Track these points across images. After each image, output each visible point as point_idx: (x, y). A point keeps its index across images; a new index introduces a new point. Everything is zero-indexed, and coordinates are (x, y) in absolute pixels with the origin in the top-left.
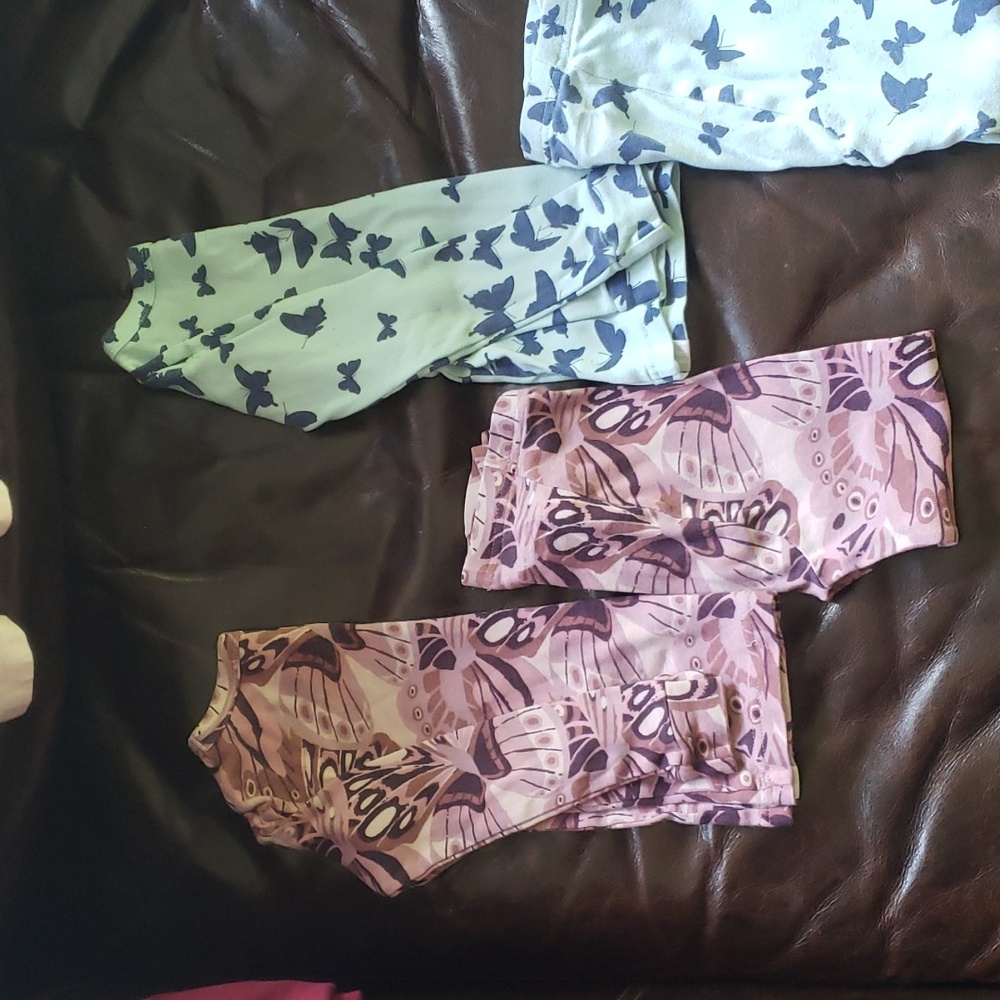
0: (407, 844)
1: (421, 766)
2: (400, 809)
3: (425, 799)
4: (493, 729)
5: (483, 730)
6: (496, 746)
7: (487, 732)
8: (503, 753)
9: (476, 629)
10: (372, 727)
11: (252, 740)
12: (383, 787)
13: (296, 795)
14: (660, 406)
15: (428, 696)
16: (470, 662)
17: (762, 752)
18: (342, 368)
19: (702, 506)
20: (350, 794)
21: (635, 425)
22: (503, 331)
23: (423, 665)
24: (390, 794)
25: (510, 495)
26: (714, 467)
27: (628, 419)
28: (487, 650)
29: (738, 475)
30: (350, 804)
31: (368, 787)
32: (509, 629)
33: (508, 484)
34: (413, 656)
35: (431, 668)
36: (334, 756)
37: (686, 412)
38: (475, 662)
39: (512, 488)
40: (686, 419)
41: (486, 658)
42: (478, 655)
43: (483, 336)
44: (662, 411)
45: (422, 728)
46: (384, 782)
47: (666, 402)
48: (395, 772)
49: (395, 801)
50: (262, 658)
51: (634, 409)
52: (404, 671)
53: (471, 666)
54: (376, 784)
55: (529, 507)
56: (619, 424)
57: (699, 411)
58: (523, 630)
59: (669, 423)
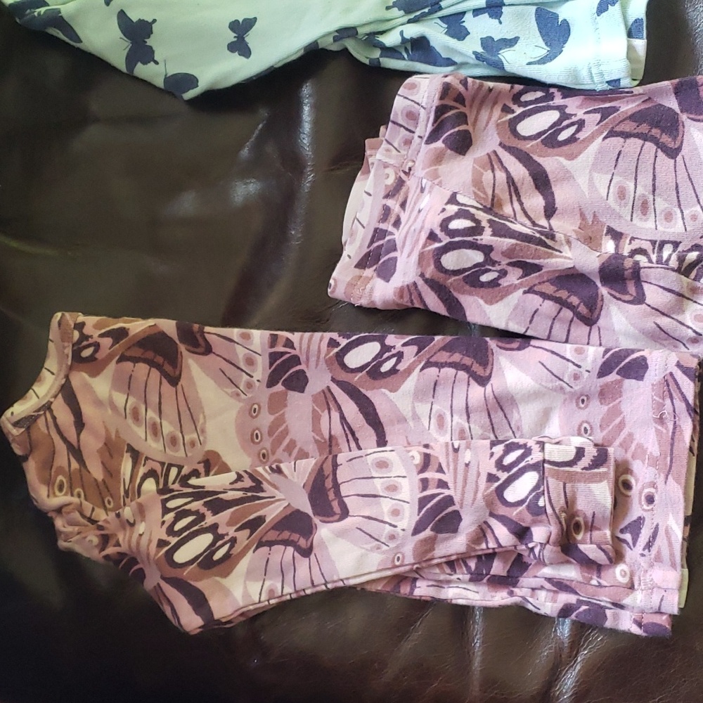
0: (218, 579)
1: (249, 494)
2: (218, 537)
3: (247, 532)
4: (335, 466)
5: (324, 466)
6: (336, 486)
7: (328, 469)
8: (343, 494)
9: (336, 350)
10: (205, 442)
11: (71, 434)
12: (203, 510)
13: (109, 503)
14: (598, 116)
15: (272, 418)
16: (324, 387)
17: (649, 546)
18: (234, 26)
19: (628, 241)
20: (166, 511)
21: (563, 136)
22: (426, 10)
23: (272, 382)
24: (210, 519)
25: (401, 198)
26: (651, 197)
27: (557, 127)
28: (343, 376)
29: (679, 211)
30: (163, 523)
31: (187, 507)
32: (373, 355)
33: (400, 183)
34: (261, 371)
35: (279, 387)
36: (158, 468)
37: (628, 127)
38: (328, 388)
39: (404, 190)
40: (626, 135)
41: (341, 384)
42: (333, 380)
43: (402, 12)
44: (601, 121)
45: (259, 454)
46: (206, 504)
47: (605, 113)
48: (221, 496)
49: (213, 528)
50: (97, 346)
51: (565, 116)
52: (249, 385)
53: (323, 391)
54: (197, 505)
55: (420, 211)
56: (544, 132)
57: (644, 128)
58: (389, 358)
59: (605, 138)
